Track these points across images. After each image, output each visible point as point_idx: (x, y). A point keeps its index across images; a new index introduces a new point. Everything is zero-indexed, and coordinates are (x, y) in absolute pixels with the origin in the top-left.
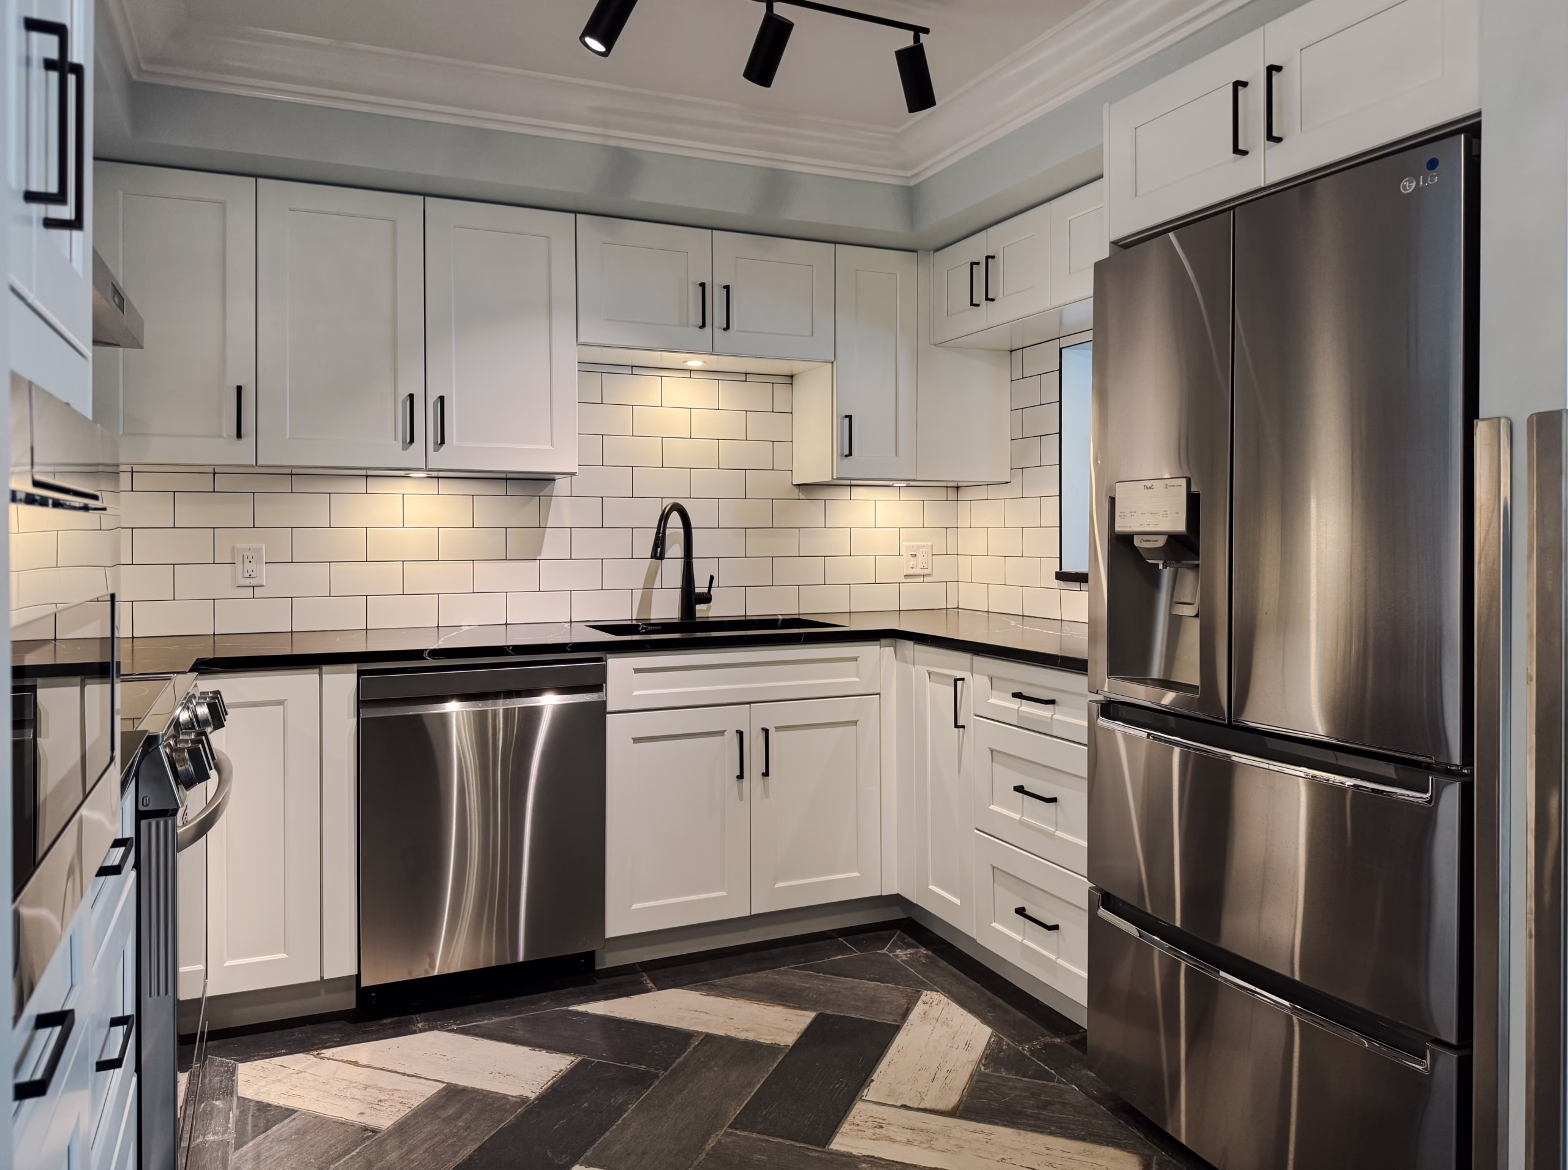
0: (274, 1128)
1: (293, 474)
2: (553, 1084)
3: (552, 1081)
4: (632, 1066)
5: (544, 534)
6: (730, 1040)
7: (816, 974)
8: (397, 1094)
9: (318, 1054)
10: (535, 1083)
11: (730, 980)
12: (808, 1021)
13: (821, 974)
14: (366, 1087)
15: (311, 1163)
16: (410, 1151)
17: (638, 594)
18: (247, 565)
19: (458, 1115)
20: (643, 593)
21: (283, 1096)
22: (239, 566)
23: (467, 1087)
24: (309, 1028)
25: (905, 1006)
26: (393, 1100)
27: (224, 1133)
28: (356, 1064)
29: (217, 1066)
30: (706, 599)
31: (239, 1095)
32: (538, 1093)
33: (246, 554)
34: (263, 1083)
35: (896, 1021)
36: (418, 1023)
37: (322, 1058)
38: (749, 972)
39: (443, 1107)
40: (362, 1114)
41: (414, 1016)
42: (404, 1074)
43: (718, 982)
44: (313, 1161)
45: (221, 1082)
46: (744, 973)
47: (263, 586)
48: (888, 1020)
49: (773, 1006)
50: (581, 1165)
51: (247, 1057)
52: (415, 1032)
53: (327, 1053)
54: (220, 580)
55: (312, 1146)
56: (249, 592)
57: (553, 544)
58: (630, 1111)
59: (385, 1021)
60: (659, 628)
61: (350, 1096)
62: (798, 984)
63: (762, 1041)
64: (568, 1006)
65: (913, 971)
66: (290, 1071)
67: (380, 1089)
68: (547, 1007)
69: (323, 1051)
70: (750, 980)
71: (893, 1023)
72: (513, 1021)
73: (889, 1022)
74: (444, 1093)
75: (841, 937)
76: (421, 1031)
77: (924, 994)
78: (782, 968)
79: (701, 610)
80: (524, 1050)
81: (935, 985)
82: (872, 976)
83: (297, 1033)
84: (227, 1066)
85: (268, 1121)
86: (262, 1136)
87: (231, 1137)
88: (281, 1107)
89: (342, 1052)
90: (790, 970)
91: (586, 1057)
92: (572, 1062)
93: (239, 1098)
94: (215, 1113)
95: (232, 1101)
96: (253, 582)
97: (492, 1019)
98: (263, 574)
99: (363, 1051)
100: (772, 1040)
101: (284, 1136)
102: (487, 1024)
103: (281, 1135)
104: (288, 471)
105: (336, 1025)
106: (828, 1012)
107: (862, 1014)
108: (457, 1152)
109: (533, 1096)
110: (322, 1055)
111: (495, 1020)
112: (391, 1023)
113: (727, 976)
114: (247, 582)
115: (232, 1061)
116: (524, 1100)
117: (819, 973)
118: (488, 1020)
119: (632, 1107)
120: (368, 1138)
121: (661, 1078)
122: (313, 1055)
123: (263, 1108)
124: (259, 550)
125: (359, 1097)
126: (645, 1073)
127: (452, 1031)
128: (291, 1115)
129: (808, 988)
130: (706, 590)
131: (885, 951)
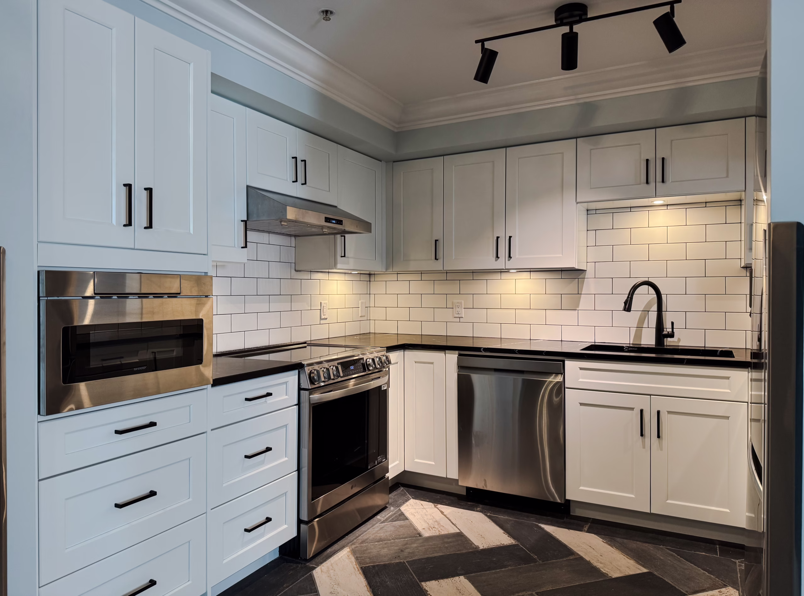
0: (397, 522)
1: (473, 272)
2: (494, 547)
3: (495, 546)
4: (532, 555)
5: (580, 298)
6: (589, 563)
7: (676, 555)
8: (442, 528)
9: (436, 505)
10: (488, 544)
11: (625, 541)
12: (639, 572)
13: (679, 557)
14: (436, 521)
15: (392, 536)
16: (421, 546)
17: (633, 331)
18: (458, 309)
19: (451, 542)
20: (636, 329)
21: (411, 514)
22: (454, 309)
23: (465, 535)
24: (444, 496)
25: (704, 588)
26: (438, 529)
27: (383, 517)
28: (442, 513)
29: (406, 497)
30: (672, 335)
31: (401, 508)
32: (484, 548)
33: (457, 304)
34: (410, 507)
35: (687, 592)
36: (479, 508)
37: (435, 507)
38: (640, 541)
39: (448, 538)
40: (424, 529)
41: (480, 505)
42: (452, 522)
43: (618, 539)
44: (393, 536)
45: (401, 502)
46: (637, 541)
47: (463, 317)
48: (683, 590)
49: (630, 559)
50: (464, 577)
51: (416, 498)
52: (474, 511)
53: (439, 506)
54: (448, 315)
55: (399, 532)
56: (458, 320)
57: (585, 302)
58: (507, 569)
59: (469, 503)
60: (636, 349)
61: (428, 522)
62: (658, 556)
63: (601, 570)
64: (539, 523)
65: (739, 575)
66: (422, 507)
67: (439, 524)
68: (530, 520)
69: (439, 505)
70: (634, 545)
71: (684, 592)
72: (511, 520)
73: (682, 591)
74: (455, 534)
75: (719, 545)
76: (477, 511)
77: (727, 588)
78: (661, 546)
79: (669, 342)
80: (502, 531)
81: (742, 587)
82: (708, 568)
83: (438, 496)
84: (408, 499)
85: (397, 519)
86: (391, 523)
87: (383, 519)
88: (406, 517)
89: (444, 507)
90: (664, 549)
91: (519, 543)
92: (512, 543)
93: (399, 509)
94: (389, 510)
95: (396, 509)
96: (460, 316)
97: (505, 517)
98: (463, 313)
99: (448, 510)
100: (607, 572)
101: (396, 525)
102: (501, 518)
103: (395, 525)
104: (472, 271)
105: (452, 498)
106: (655, 573)
107: (672, 581)
108: (433, 553)
109: (481, 547)
110: (437, 506)
111: (506, 517)
112: (470, 504)
113: (626, 539)
114: (457, 316)
115: (411, 497)
116: (477, 547)
117: (678, 556)
118: (504, 516)
119: (510, 568)
120: (417, 537)
121: (537, 563)
122: (434, 505)
123: (402, 514)
124: (461, 303)
125: (430, 524)
126: (535, 559)
127: (486, 515)
128: (405, 520)
129: (661, 559)
130: (671, 330)
131: (737, 561)
